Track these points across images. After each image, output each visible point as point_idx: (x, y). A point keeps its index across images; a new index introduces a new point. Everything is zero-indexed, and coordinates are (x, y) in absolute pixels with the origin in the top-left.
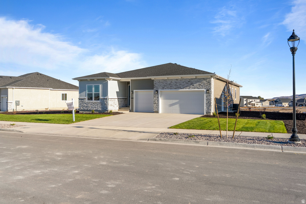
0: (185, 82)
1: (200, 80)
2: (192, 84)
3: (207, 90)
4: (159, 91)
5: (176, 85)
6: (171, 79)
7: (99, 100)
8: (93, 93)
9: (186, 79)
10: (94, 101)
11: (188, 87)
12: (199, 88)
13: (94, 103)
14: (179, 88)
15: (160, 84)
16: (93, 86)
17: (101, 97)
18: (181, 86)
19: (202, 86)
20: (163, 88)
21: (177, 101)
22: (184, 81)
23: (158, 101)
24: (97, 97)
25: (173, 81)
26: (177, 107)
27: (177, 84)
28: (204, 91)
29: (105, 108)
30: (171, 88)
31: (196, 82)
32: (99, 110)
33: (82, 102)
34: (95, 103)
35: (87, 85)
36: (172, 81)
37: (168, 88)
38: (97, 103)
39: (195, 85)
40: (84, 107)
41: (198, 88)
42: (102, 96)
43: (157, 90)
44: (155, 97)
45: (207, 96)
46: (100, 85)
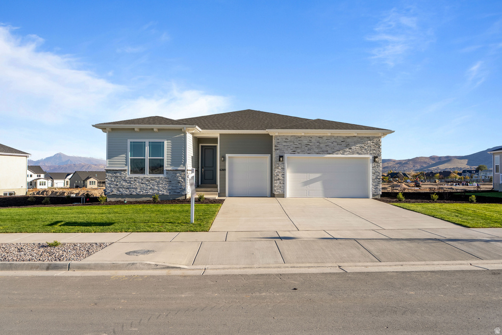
0: (336, 142)
1: (361, 140)
2: (348, 146)
3: (375, 158)
4: (286, 156)
5: (318, 147)
6: (309, 137)
7: (162, 172)
8: (147, 157)
9: (337, 137)
10: (147, 175)
11: (341, 152)
12: (361, 154)
13: (148, 180)
14: (326, 152)
15: (287, 144)
16: (147, 144)
17: (167, 167)
18: (328, 149)
19: (365, 149)
20: (294, 152)
21: (317, 175)
22: (334, 140)
23: (284, 175)
24: (157, 167)
25: (313, 140)
26: (318, 186)
27: (321, 145)
28: (368, 158)
29: (178, 191)
30: (309, 152)
31: (355, 143)
32: (163, 194)
33: (117, 177)
34: (152, 180)
35: (129, 141)
36: (311, 139)
37: (303, 152)
38: (158, 180)
39: (353, 148)
40: (121, 190)
41: (358, 153)
42: (171, 165)
43: (281, 154)
44: (278, 169)
45: (375, 167)
46: (166, 143)
